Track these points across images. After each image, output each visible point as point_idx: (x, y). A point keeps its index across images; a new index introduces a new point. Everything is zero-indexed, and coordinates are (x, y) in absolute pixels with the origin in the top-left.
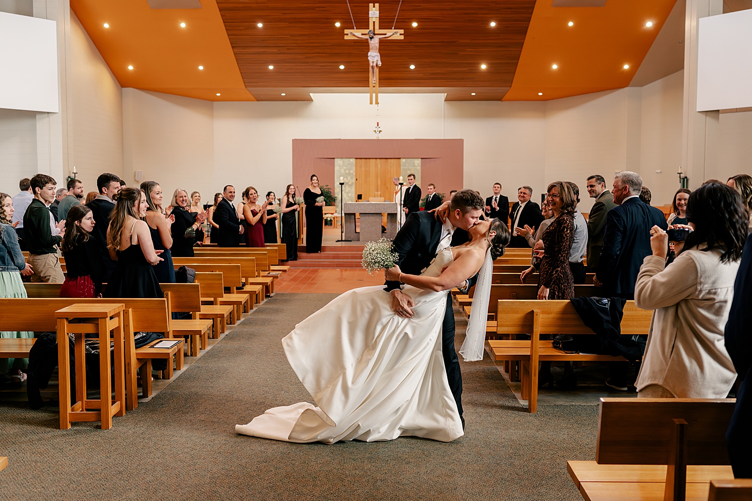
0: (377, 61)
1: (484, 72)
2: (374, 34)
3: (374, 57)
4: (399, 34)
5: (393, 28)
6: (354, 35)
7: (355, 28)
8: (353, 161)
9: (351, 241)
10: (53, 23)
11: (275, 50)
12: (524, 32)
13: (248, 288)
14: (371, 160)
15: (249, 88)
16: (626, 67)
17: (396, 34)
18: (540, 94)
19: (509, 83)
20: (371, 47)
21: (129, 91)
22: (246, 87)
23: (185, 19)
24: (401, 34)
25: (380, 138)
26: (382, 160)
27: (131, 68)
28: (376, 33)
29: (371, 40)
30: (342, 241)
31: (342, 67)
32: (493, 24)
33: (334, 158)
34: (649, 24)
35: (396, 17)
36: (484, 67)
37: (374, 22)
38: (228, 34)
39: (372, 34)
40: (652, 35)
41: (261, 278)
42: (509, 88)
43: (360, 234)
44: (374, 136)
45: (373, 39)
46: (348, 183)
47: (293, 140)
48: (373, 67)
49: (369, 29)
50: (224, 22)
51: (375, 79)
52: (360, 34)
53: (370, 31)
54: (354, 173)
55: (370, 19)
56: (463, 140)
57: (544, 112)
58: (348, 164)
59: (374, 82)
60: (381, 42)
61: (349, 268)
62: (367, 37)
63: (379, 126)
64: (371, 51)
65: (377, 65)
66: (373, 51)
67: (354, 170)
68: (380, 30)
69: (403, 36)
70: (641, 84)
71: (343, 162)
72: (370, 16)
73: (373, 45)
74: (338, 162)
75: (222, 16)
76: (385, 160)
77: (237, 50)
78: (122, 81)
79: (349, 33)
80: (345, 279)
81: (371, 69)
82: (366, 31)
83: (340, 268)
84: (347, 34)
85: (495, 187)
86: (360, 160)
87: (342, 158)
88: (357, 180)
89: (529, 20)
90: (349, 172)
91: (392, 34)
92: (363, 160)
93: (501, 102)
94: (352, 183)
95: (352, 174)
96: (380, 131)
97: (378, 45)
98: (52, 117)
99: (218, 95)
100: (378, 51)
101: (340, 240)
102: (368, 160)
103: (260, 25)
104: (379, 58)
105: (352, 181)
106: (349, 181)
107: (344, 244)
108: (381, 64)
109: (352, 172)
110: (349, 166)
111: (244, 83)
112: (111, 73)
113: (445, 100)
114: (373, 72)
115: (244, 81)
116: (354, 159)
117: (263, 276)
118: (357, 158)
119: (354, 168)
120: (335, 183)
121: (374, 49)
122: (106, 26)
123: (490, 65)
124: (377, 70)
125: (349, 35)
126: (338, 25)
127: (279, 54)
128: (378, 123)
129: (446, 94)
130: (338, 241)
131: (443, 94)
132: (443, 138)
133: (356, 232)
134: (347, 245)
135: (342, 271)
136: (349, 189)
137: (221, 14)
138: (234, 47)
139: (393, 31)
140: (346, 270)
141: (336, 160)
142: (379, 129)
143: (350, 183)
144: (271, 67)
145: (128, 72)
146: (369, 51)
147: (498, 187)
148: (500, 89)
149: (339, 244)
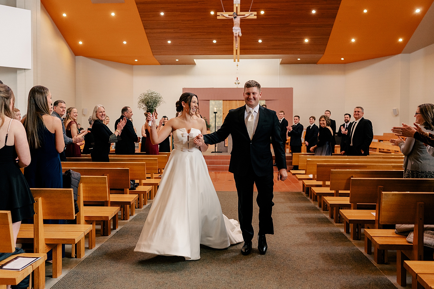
0: (239, 32)
1: (307, 45)
2: (237, 15)
3: (237, 30)
4: (253, 15)
5: (250, 11)
6: (223, 16)
7: (224, 11)
8: (221, 102)
9: (222, 152)
10: (29, 12)
11: (172, 31)
12: (334, 17)
13: (140, 188)
14: (233, 101)
15: (156, 56)
16: (401, 40)
17: (251, 15)
18: (342, 59)
19: (322, 51)
20: (234, 23)
21: (80, 58)
22: (153, 55)
23: (115, 10)
24: (255, 15)
25: (238, 87)
26: (240, 101)
27: (81, 43)
28: (238, 14)
29: (235, 19)
30: (215, 152)
31: (215, 42)
32: (314, 12)
33: (209, 100)
34: (418, 11)
35: (251, 8)
36: (306, 41)
37: (237, 7)
38: (141, 20)
39: (235, 15)
40: (420, 18)
41: (153, 179)
42: (322, 55)
43: (228, 148)
44: (235, 86)
45: (236, 18)
46: (218, 116)
47: (183, 88)
48: (236, 37)
49: (233, 12)
50: (139, 12)
51: (237, 45)
52: (228, 15)
53: (234, 13)
54: (222, 110)
55: (234, 5)
56: (293, 88)
57: (344, 71)
58: (218, 104)
59: (237, 47)
60: (242, 20)
61: (221, 171)
62: (232, 17)
63: (238, 80)
64: (234, 26)
65: (239, 35)
66: (236, 26)
67: (222, 107)
68: (241, 12)
69: (256, 16)
70: (410, 52)
71: (215, 102)
72: (234, 3)
73: (236, 22)
74: (212, 103)
75: (138, 8)
76: (242, 101)
77: (148, 31)
78: (76, 52)
79: (220, 15)
80: (219, 179)
81: (234, 38)
82: (232, 13)
83: (214, 171)
84: (219, 16)
85: (326, 113)
86: (226, 101)
87: (214, 100)
88: (224, 114)
89: (337, 8)
90: (219, 109)
91: (248, 15)
92: (228, 101)
93: (316, 65)
94: (221, 116)
95: (221, 110)
96: (239, 83)
97: (239, 22)
98: (27, 72)
99: (136, 60)
100: (239, 26)
101: (214, 151)
102: (231, 101)
103: (162, 14)
104: (240, 31)
105: (220, 115)
106: (219, 115)
107: (217, 154)
108: (241, 35)
109: (220, 109)
110: (219, 105)
111: (152, 52)
112: (68, 45)
113: (280, 64)
114: (236, 40)
115: (152, 51)
116: (222, 101)
117: (155, 178)
118: (224, 100)
119: (222, 106)
120: (210, 116)
121: (237, 25)
122: (64, 15)
123: (311, 40)
124: (238, 39)
125: (220, 16)
126: (212, 13)
127: (175, 33)
128: (237, 78)
129: (281, 59)
130: (213, 152)
131: (279, 59)
132: (279, 87)
133: (225, 146)
134: (219, 155)
135: (216, 173)
136: (219, 120)
137: (137, 6)
138: (146, 28)
139: (250, 13)
140: (219, 173)
141: (210, 101)
142: (238, 82)
143: (219, 116)
144: (169, 42)
145: (79, 45)
146: (233, 26)
147: (328, 113)
148: (317, 56)
149: (214, 154)
